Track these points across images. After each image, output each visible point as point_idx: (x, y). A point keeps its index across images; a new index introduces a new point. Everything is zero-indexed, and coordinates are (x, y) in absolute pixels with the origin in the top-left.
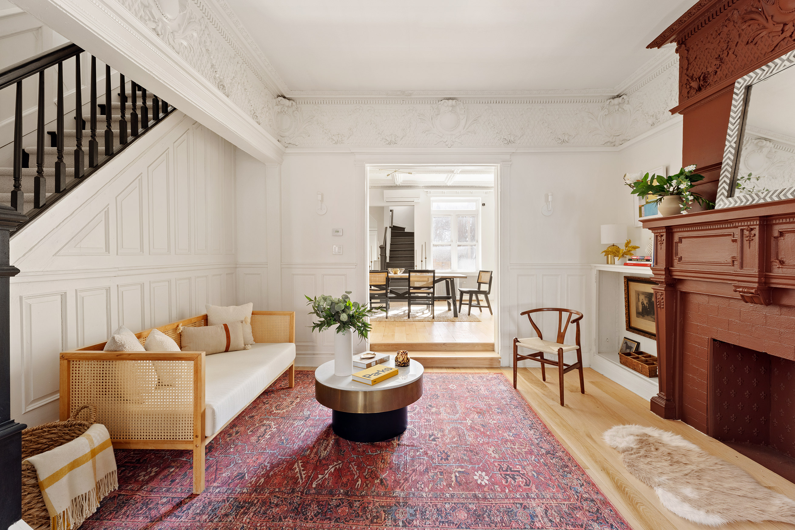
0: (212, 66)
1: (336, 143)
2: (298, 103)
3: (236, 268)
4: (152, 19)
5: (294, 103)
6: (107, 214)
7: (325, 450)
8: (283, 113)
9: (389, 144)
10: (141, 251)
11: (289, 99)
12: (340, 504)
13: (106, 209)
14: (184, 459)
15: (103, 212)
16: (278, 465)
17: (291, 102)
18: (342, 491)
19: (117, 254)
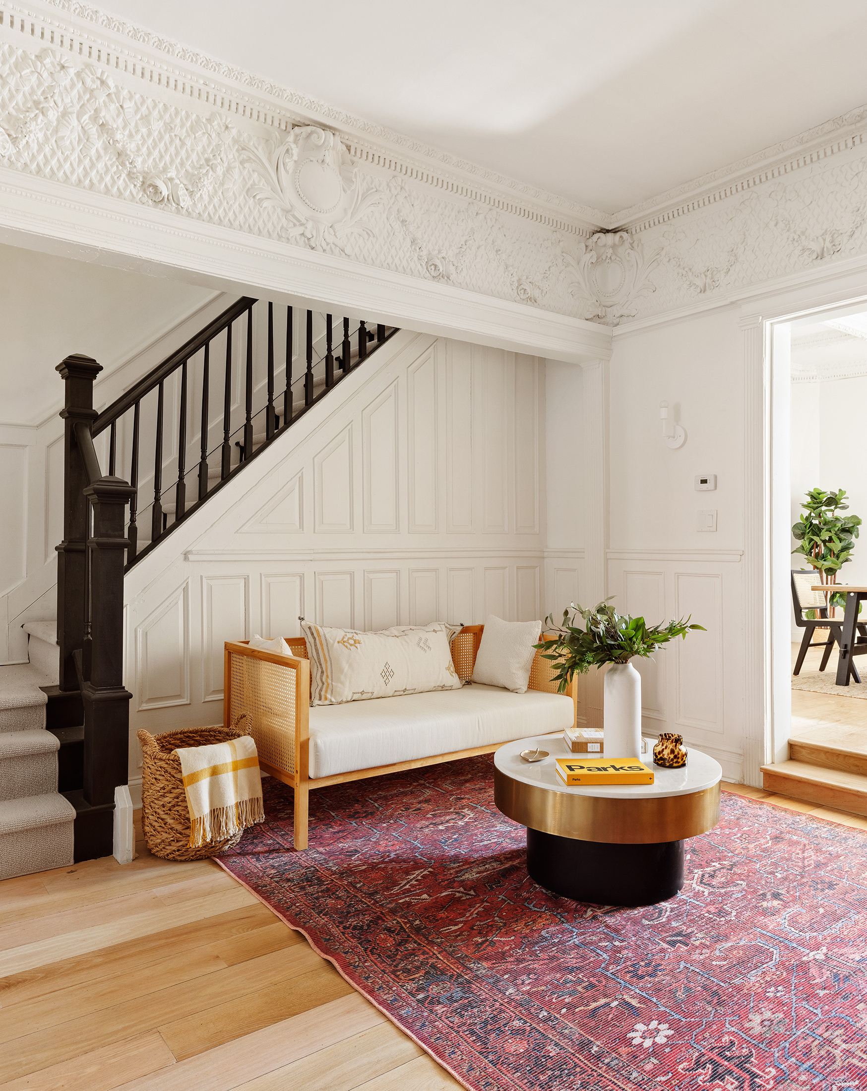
0: (413, 241)
1: (703, 291)
2: (634, 232)
3: (544, 558)
4: (298, 224)
5: (624, 234)
6: (301, 479)
7: (478, 873)
8: (607, 261)
9: (821, 256)
10: (350, 529)
11: (615, 231)
12: (393, 932)
13: (300, 474)
14: (333, 814)
15: (297, 478)
16: (404, 861)
17: (619, 234)
18: (417, 922)
19: (314, 532)
